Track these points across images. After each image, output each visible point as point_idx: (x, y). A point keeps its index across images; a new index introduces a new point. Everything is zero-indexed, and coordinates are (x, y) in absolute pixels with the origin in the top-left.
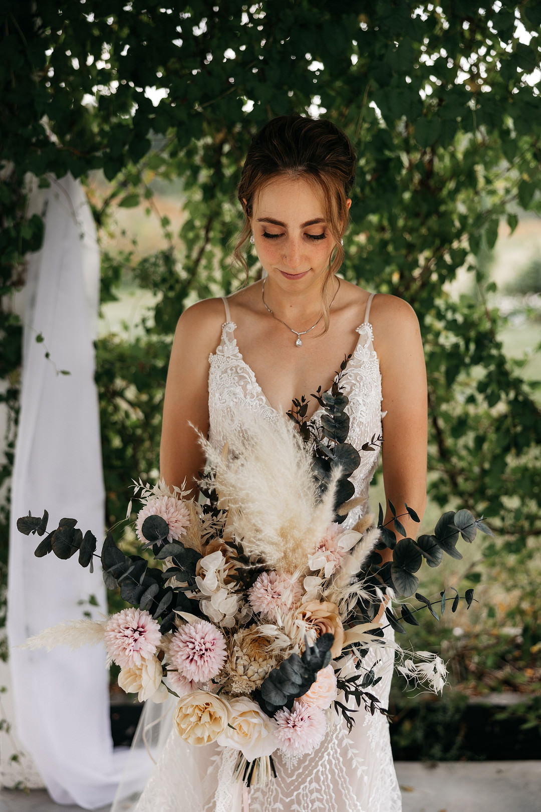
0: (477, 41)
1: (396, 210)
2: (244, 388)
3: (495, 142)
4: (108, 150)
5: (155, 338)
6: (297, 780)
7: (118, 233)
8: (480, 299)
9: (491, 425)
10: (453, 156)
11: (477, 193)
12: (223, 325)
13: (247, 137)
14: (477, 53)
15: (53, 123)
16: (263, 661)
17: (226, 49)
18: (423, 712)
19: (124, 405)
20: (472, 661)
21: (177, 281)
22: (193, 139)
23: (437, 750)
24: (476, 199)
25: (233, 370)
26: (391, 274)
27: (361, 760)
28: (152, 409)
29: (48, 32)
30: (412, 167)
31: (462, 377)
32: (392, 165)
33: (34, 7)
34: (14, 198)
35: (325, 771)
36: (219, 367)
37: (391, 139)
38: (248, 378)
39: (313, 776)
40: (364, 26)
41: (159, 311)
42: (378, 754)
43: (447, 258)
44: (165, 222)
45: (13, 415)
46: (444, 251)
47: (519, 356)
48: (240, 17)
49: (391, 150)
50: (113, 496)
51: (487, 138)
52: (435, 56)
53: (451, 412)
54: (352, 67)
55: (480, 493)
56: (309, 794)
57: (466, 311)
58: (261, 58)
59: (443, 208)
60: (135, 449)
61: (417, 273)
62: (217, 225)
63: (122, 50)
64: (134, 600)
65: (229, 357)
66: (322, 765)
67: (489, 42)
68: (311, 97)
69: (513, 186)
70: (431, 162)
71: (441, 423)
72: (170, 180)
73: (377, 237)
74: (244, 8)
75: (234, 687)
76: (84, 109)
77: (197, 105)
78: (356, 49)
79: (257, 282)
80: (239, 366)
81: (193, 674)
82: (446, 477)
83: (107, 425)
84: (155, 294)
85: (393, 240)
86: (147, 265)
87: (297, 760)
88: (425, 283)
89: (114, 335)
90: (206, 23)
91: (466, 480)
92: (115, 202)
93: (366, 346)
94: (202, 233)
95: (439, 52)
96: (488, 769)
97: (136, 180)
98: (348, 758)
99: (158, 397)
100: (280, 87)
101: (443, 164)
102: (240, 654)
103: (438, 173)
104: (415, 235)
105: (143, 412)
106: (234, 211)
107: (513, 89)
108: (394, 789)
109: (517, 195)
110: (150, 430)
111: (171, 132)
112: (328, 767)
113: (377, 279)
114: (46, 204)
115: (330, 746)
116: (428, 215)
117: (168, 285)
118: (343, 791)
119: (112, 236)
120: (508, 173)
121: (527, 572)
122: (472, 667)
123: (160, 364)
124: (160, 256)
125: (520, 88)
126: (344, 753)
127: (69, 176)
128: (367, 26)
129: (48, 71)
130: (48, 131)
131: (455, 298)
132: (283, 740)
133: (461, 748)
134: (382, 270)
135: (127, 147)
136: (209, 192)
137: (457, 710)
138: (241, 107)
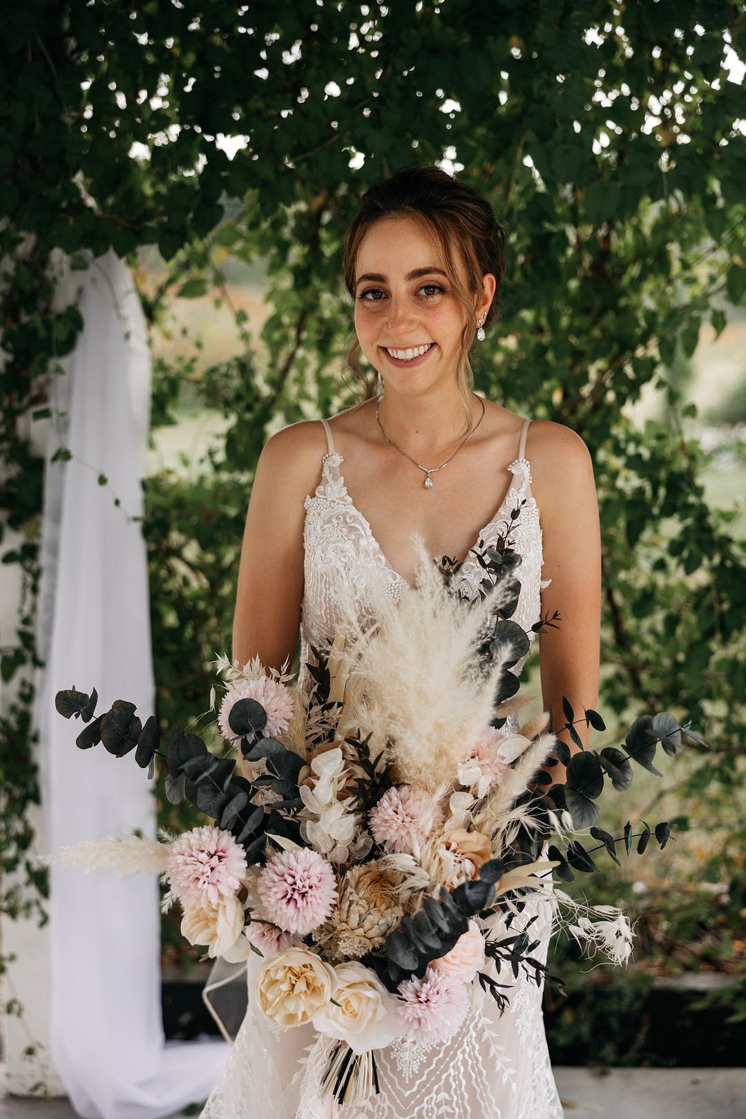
0: (672, 74)
1: (559, 305)
2: (356, 543)
3: (696, 211)
4: (165, 219)
5: (225, 476)
6: (418, 1092)
7: (177, 332)
8: (674, 426)
9: (688, 601)
10: (637, 230)
11: (670, 282)
12: (324, 458)
13: (354, 202)
14: (672, 90)
15: (89, 181)
16: (386, 909)
17: (327, 83)
18: (589, 998)
19: (181, 568)
20: (659, 929)
21: (257, 398)
22: (281, 205)
23: (609, 1051)
24: (669, 290)
25: (340, 518)
26: (551, 392)
27: (508, 1060)
28: (219, 574)
29: (85, 58)
30: (581, 245)
31: (647, 535)
32: (554, 241)
33: (67, 24)
34: (36, 283)
35: (458, 1075)
36: (319, 515)
37: (553, 207)
38: (361, 530)
39: (442, 1083)
40: (516, 52)
41: (231, 440)
42: (530, 1053)
43: (629, 370)
44: (241, 317)
45: (30, 579)
46: (625, 360)
47: (727, 506)
48: (348, 38)
49: (552, 222)
50: (166, 694)
51: (684, 206)
52: (614, 95)
53: (632, 583)
54: (500, 107)
55: (672, 695)
56: (436, 1109)
57: (653, 443)
58: (376, 95)
59: (623, 302)
60: (196, 630)
61: (586, 390)
62: (312, 323)
63: (186, 84)
64: (214, 812)
65: (334, 502)
66: (453, 1067)
67: (688, 76)
68: (443, 149)
69: (720, 273)
70: (607, 238)
71: (618, 598)
72: (249, 261)
73: (533, 340)
74: (353, 26)
75: (341, 946)
76: (133, 163)
77: (287, 160)
78: (506, 84)
79: (368, 401)
80: (348, 513)
81: (290, 921)
82: (624, 672)
83: (158, 595)
84: (226, 416)
85: (554, 346)
86: (215, 377)
87: (419, 1064)
88: (598, 404)
89: (169, 472)
90: (301, 46)
91: (653, 676)
92: (173, 290)
93: (523, 490)
94: (292, 333)
95: (620, 89)
96: (679, 1079)
97: (202, 260)
98: (490, 1057)
99: (229, 558)
100: (402, 136)
101: (623, 242)
102: (354, 897)
103: (617, 254)
104: (584, 338)
105: (209, 578)
106: (335, 305)
107: (721, 140)
108: (553, 1103)
109: (725, 285)
110: (217, 603)
111: (251, 195)
112: (462, 1069)
113: (532, 399)
114: (80, 291)
115: (465, 1040)
116: (602, 312)
117: (243, 405)
118: (482, 1102)
119: (167, 336)
120: (714, 254)
121: (736, 806)
122: (659, 936)
123: (232, 512)
124: (234, 363)
125: (729, 139)
126: (485, 1050)
127: (112, 253)
128: (521, 53)
129: (84, 110)
130: (84, 194)
131: (639, 425)
132: (410, 1020)
133: (642, 1050)
134: (538, 386)
135: (191, 215)
136: (302, 277)
137: (638, 995)
138: (348, 162)
